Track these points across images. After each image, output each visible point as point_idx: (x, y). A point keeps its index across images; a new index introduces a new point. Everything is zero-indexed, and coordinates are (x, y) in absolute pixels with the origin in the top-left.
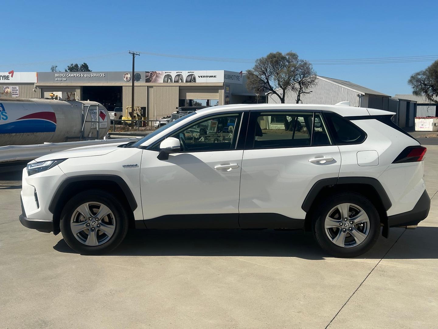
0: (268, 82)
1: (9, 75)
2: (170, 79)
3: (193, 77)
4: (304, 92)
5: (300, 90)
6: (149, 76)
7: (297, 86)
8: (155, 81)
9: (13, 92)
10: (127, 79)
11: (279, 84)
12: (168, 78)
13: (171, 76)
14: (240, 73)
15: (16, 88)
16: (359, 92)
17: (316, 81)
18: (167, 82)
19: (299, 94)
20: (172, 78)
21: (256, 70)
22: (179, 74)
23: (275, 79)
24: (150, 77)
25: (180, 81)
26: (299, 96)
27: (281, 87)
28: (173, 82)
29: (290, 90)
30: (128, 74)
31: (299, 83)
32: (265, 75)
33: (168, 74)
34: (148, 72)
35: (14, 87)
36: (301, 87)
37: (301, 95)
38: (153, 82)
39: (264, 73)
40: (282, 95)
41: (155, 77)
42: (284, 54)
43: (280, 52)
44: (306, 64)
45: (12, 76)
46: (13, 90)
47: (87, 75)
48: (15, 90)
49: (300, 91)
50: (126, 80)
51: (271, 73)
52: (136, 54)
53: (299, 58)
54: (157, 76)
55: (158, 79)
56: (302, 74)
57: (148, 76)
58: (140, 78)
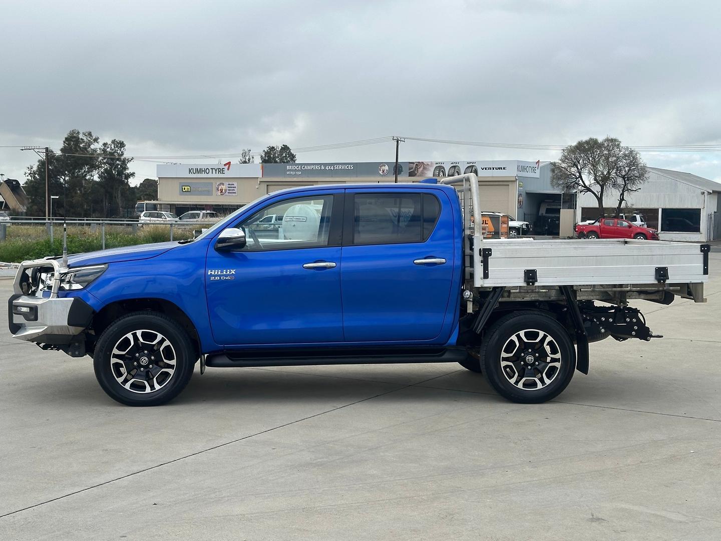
0: (580, 177)
1: (224, 167)
2: (442, 171)
3: (473, 169)
4: (630, 190)
5: (624, 187)
6: (414, 168)
7: (620, 181)
8: (422, 174)
9: (230, 190)
10: (383, 171)
11: (595, 179)
12: (439, 171)
13: (444, 168)
14: (537, 163)
15: (233, 184)
16: (705, 189)
17: (646, 175)
18: (439, 176)
19: (623, 191)
20: (445, 170)
21: (563, 162)
22: (455, 165)
23: (590, 173)
24: (415, 170)
25: (456, 174)
26: (622, 194)
27: (598, 183)
28: (447, 176)
29: (611, 186)
30: (385, 166)
31: (623, 177)
32: (578, 168)
33: (440, 165)
34: (413, 163)
35: (231, 183)
36: (625, 183)
37: (626, 193)
38: (418, 176)
39: (575, 165)
40: (599, 193)
41: (421, 169)
42: (600, 139)
43: (594, 137)
44: (631, 152)
45: (228, 169)
46: (229, 187)
47: (329, 167)
48: (231, 187)
49: (624, 189)
50: (382, 174)
51: (585, 166)
52: (401, 141)
53: (622, 145)
54: (424, 168)
55: (426, 172)
56: (627, 167)
57: (412, 168)
58: (402, 171)
